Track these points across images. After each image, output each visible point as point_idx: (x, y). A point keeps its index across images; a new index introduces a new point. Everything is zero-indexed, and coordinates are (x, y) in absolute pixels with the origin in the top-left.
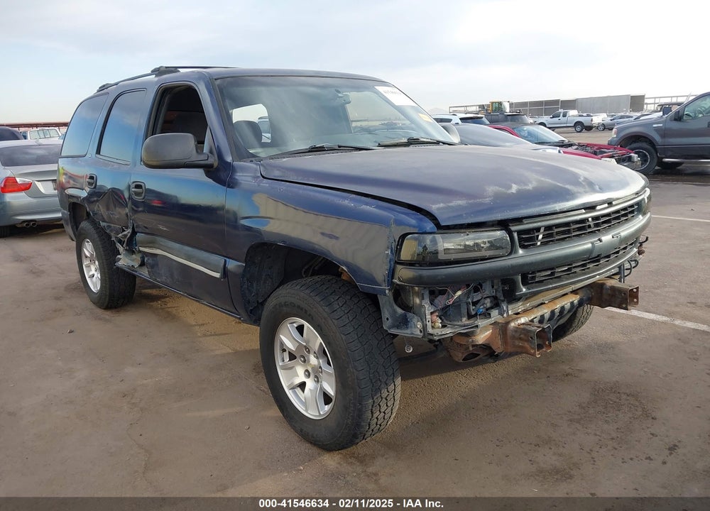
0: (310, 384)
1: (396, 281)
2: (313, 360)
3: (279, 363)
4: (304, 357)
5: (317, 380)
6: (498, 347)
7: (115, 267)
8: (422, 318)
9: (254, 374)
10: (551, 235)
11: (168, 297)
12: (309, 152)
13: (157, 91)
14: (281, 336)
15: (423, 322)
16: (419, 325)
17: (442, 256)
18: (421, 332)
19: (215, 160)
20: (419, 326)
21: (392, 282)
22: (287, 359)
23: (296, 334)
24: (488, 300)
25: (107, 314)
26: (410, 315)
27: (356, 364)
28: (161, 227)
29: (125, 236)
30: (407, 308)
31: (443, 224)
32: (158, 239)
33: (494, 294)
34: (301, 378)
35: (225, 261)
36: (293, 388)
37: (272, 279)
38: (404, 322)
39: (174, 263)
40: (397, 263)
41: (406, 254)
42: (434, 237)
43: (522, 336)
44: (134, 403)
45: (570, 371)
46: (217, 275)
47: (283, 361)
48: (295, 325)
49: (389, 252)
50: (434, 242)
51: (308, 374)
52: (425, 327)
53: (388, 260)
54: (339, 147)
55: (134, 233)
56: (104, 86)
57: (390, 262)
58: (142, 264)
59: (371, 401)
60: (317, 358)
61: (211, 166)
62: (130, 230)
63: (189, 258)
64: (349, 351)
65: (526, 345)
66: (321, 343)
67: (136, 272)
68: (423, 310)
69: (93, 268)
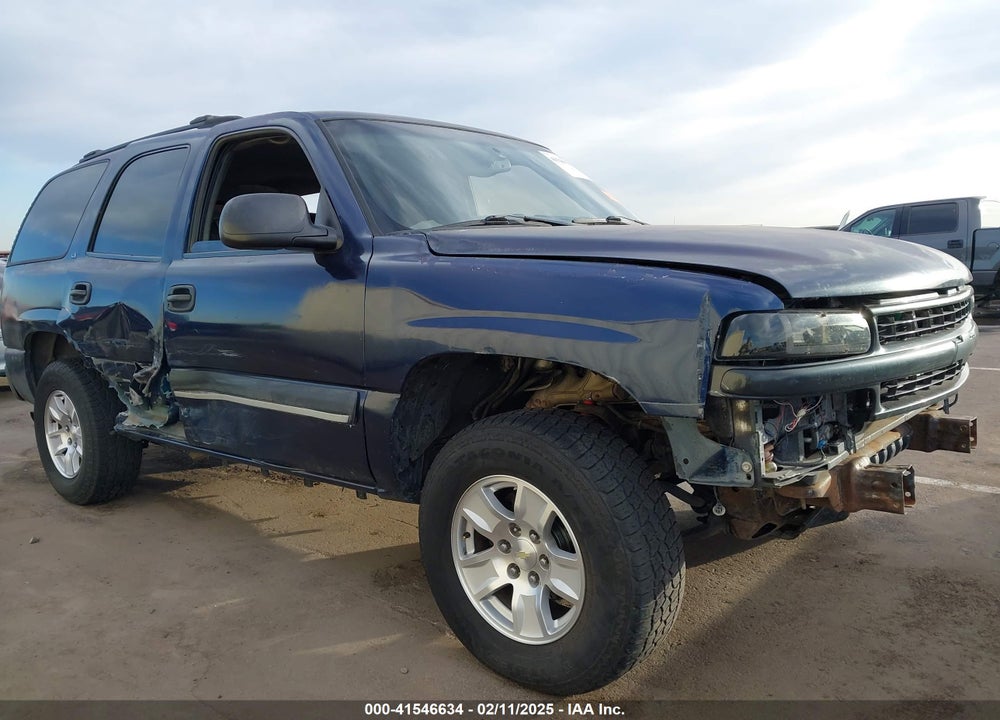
0: (522, 588)
1: (715, 392)
2: (527, 545)
3: (458, 558)
4: (508, 544)
5: (535, 579)
6: (837, 504)
7: (112, 433)
8: (752, 453)
9: (380, 589)
10: (889, 330)
11: (188, 483)
12: (486, 224)
13: (213, 145)
14: (465, 510)
15: (753, 461)
16: (747, 467)
17: (790, 350)
18: (749, 477)
19: (339, 237)
20: (746, 469)
21: (708, 395)
22: (471, 550)
23: (495, 504)
24: (828, 428)
25: (91, 513)
26: (730, 450)
27: (631, 541)
28: (225, 353)
29: (148, 374)
30: (726, 439)
31: (795, 295)
32: (213, 374)
33: (834, 418)
34: (502, 578)
35: (359, 393)
36: (485, 599)
37: (434, 422)
38: (720, 463)
39: (245, 411)
40: (714, 363)
41: (731, 347)
42: (777, 317)
43: (876, 483)
44: (188, 646)
45: (860, 557)
46: (343, 419)
47: (466, 553)
48: (493, 489)
49: (703, 345)
50: (778, 326)
51: (514, 571)
52: (756, 469)
53: (703, 358)
54: (527, 220)
55: (165, 368)
56: (94, 153)
57: (706, 361)
58: (174, 420)
59: (653, 602)
60: (536, 540)
61: (332, 245)
62: (157, 363)
63: (280, 399)
64: (616, 520)
65: (884, 496)
66: (553, 512)
67: (158, 436)
68: (754, 440)
69: (65, 438)
